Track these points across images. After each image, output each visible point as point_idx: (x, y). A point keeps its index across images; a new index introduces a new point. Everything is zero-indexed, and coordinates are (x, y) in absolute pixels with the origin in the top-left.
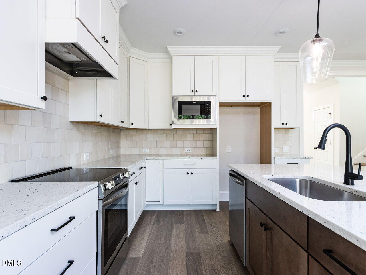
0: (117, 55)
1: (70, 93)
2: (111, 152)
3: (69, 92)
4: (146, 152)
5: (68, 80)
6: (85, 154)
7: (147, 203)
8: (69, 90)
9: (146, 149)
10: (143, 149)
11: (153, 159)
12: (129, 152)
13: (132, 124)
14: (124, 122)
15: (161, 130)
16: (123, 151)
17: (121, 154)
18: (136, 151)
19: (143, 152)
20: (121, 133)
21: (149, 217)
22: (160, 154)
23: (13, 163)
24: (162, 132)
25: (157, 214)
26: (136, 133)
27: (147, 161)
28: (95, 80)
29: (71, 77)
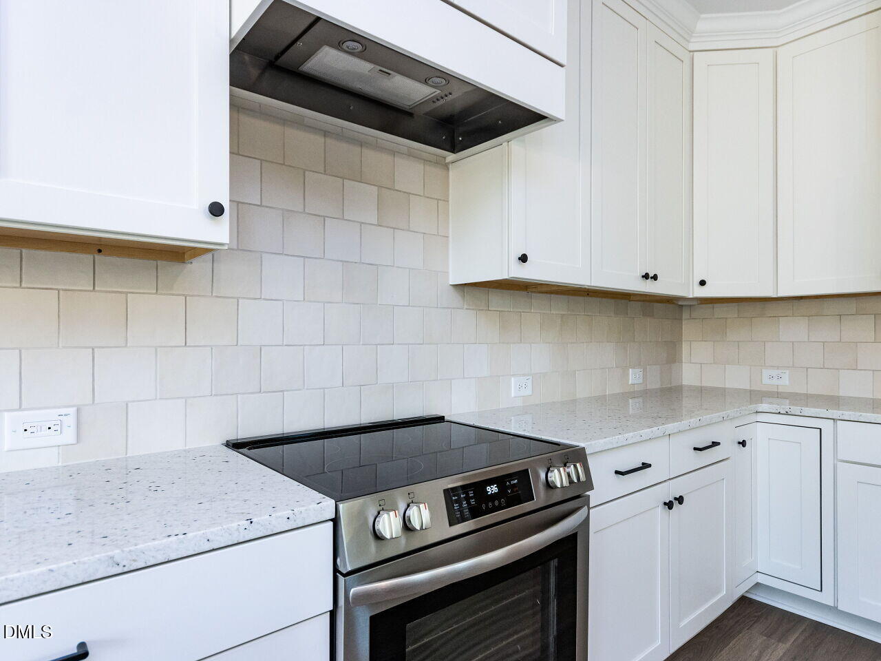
0: (553, 33)
1: (450, 202)
2: (634, 377)
3: (448, 201)
4: (775, 382)
5: (446, 167)
6: (513, 379)
7: (761, 579)
8: (448, 196)
9: (774, 372)
10: (766, 373)
11: (787, 414)
12: (711, 379)
13: (703, 283)
14: (655, 277)
15: (844, 301)
16: (689, 374)
17: (685, 382)
18: (736, 378)
19: (766, 381)
20: (685, 315)
21: (760, 640)
22: (841, 394)
23: (239, 396)
24: (852, 305)
25: (800, 641)
26: (736, 316)
27: (760, 417)
28: (505, 144)
29: (451, 157)
